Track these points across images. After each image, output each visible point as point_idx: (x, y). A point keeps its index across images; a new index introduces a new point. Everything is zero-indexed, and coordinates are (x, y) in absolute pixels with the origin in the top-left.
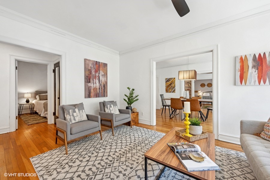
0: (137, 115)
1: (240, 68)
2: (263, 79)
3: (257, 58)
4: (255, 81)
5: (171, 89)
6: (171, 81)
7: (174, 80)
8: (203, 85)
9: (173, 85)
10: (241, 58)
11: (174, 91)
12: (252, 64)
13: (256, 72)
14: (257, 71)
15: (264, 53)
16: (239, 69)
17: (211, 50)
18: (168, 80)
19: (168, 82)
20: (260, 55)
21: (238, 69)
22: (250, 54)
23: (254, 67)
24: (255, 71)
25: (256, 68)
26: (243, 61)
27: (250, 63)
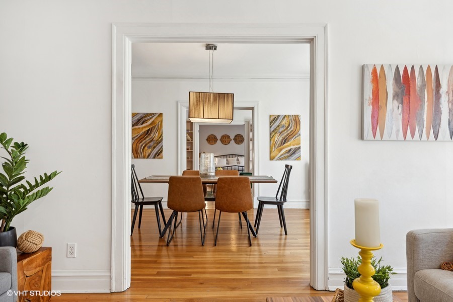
0: (44, 264)
1: (371, 96)
2: (410, 127)
3: (401, 75)
4: (398, 131)
5: (149, 147)
6: (149, 122)
7: (159, 119)
8: (212, 139)
9: (155, 135)
10: (375, 71)
11: (158, 155)
12: (393, 89)
13: (400, 109)
14: (400, 105)
15: (413, 67)
16: (370, 98)
17: (310, 36)
18: (139, 120)
19: (141, 126)
20: (406, 69)
21: (368, 98)
22: (390, 65)
23: (396, 98)
24: (398, 108)
25: (399, 100)
26: (377, 78)
27: (390, 86)
